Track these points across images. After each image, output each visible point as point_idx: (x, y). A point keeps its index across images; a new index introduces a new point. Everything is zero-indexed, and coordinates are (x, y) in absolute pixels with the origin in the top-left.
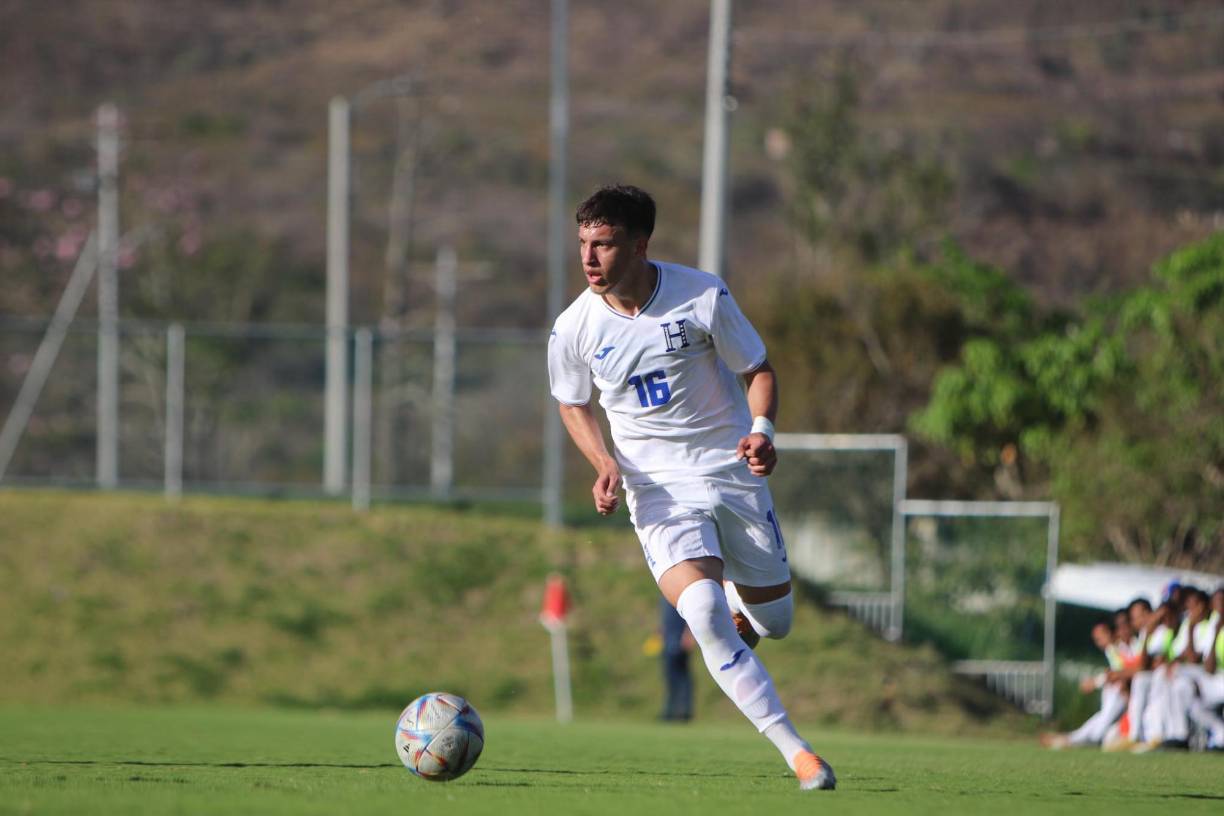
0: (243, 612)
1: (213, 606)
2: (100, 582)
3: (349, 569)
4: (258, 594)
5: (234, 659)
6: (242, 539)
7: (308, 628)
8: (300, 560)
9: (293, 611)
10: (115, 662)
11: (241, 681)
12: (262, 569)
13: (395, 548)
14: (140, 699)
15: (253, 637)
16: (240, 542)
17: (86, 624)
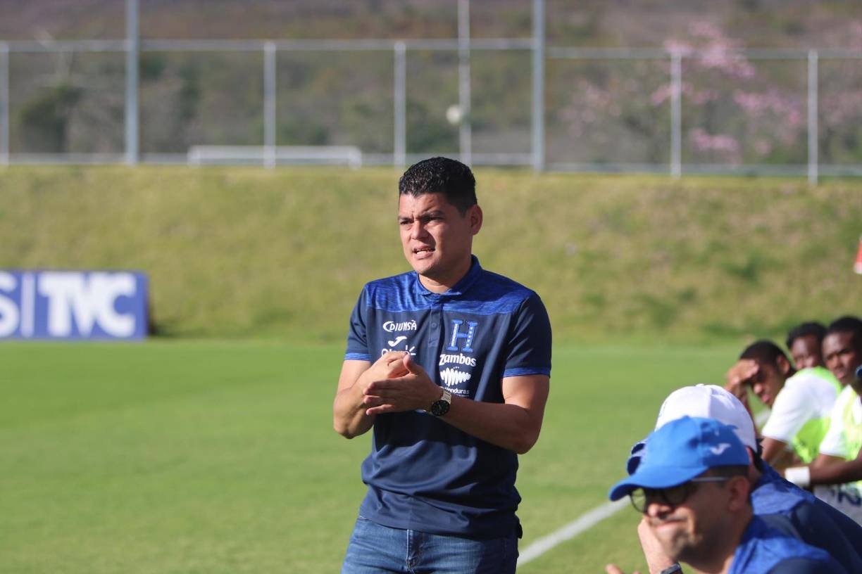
0: (704, 261)
1: (682, 257)
2: (603, 239)
3: (790, 228)
4: (716, 247)
5: (689, 297)
6: (717, 207)
7: (749, 274)
8: (755, 221)
9: (741, 260)
10: (598, 301)
11: (690, 314)
12: (725, 229)
13: (829, 210)
14: (610, 329)
15: (704, 281)
16: (713, 208)
17: (582, 272)
